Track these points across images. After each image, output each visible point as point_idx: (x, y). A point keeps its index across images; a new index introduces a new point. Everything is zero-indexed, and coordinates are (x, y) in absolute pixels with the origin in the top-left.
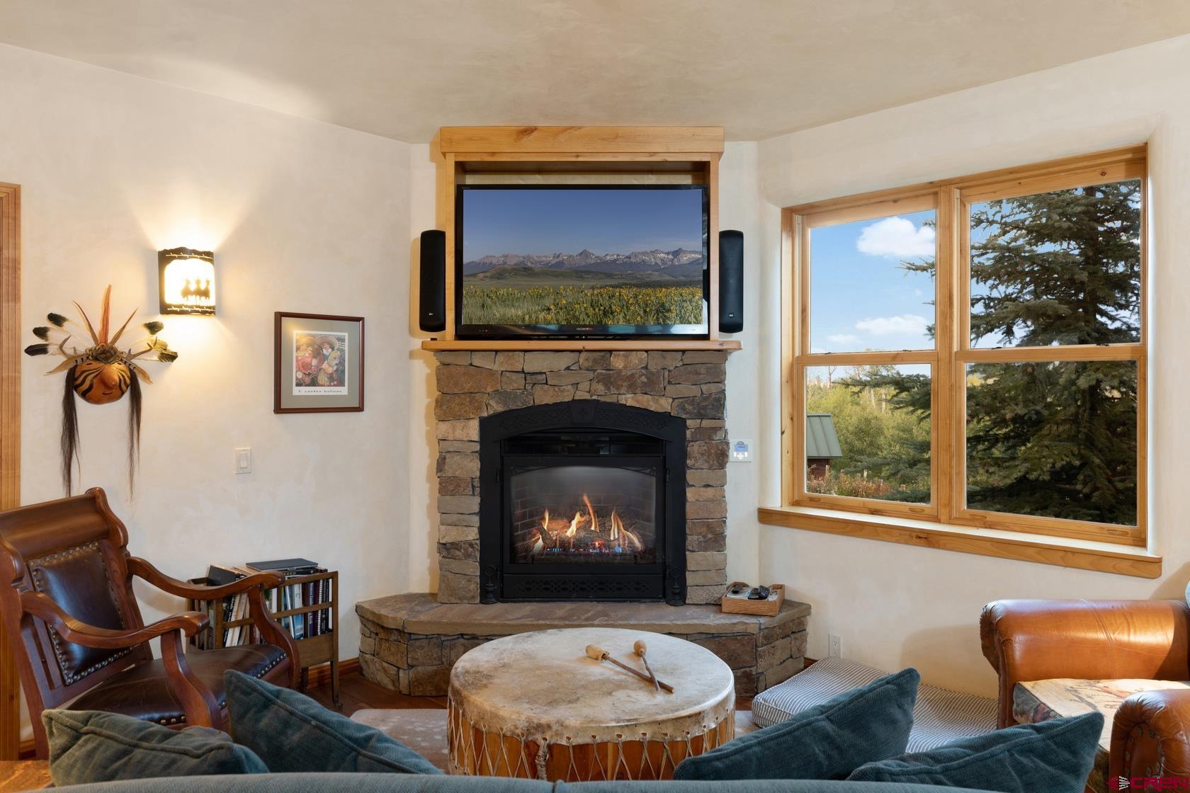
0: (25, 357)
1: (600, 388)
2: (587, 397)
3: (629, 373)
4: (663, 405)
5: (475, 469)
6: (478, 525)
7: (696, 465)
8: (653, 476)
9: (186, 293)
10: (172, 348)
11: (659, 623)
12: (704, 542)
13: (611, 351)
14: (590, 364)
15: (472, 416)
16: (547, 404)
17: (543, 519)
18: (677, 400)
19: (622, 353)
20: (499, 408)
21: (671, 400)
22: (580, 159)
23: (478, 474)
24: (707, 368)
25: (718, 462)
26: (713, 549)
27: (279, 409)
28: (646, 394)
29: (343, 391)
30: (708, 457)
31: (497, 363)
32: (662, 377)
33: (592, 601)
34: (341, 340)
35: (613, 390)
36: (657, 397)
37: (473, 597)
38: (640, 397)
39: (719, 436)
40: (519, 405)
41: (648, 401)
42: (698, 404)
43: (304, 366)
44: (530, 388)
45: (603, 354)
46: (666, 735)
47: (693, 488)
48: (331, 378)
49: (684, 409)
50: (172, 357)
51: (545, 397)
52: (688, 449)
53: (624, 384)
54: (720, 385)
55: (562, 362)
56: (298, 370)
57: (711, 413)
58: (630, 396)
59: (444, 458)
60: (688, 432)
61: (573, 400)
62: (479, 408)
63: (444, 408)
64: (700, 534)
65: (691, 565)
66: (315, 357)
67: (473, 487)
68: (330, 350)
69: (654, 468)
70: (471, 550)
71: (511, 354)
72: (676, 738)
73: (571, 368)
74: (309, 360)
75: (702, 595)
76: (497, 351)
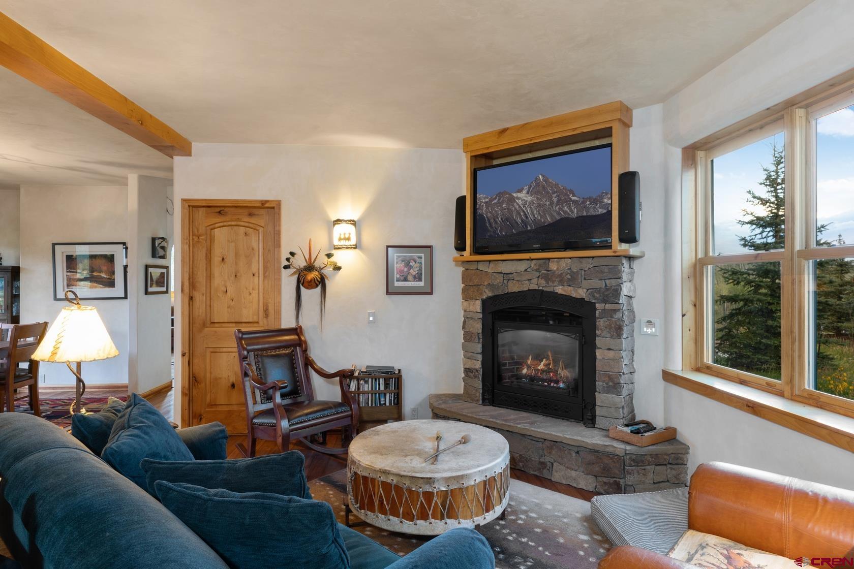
0: (283, 270)
1: (543, 282)
2: (536, 288)
3: (559, 273)
4: (580, 293)
5: (479, 328)
6: (481, 360)
7: (602, 335)
8: (577, 339)
9: (340, 239)
10: (339, 265)
11: (555, 434)
12: (607, 387)
13: (549, 259)
14: (537, 267)
15: (478, 298)
16: (514, 292)
17: (528, 359)
18: (589, 290)
19: (556, 260)
20: (490, 294)
21: (585, 290)
22: (533, 142)
23: (480, 331)
24: (609, 269)
25: (617, 334)
26: (613, 393)
27: (388, 293)
28: (569, 286)
29: (422, 284)
30: (610, 329)
31: (490, 268)
32: (580, 276)
33: (540, 415)
34: (420, 258)
35: (550, 284)
36: (576, 288)
37: (478, 400)
38: (566, 288)
39: (618, 315)
40: (500, 292)
41: (571, 291)
42: (603, 293)
43: (401, 272)
44: (506, 282)
45: (544, 261)
46: (405, 484)
47: (600, 350)
48: (415, 277)
49: (594, 296)
50: (339, 268)
51: (514, 288)
52: (597, 323)
53: (556, 280)
54: (619, 280)
55: (522, 266)
56: (397, 273)
57: (612, 299)
58: (560, 287)
59: (465, 321)
60: (597, 312)
61: (529, 290)
62: (481, 294)
63: (466, 293)
64: (604, 381)
65: (598, 403)
66: (405, 267)
67: (479, 338)
68: (414, 263)
69: (578, 335)
70: (476, 373)
71: (496, 262)
72: (412, 488)
73: (528, 270)
74: (403, 268)
75: (605, 423)
76: (490, 261)
